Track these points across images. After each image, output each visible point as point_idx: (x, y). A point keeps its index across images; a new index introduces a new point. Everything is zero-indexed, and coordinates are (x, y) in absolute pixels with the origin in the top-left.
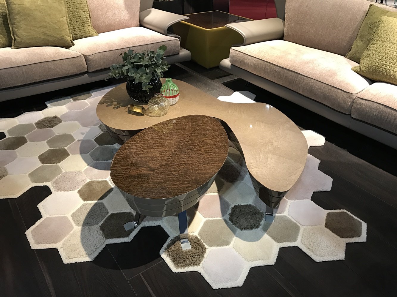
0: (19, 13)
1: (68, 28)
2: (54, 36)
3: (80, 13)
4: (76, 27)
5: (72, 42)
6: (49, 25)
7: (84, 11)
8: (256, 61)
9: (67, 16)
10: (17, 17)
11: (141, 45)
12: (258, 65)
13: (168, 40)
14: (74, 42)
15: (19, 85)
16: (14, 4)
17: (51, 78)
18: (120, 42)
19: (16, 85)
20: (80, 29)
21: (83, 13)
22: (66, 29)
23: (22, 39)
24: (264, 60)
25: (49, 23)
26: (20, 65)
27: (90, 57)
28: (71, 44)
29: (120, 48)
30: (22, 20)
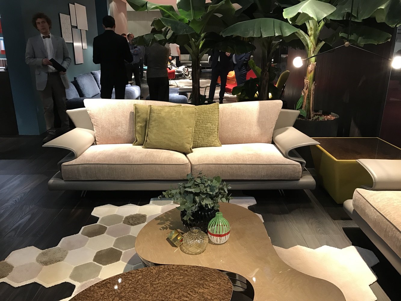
0: (155, 120)
1: (191, 137)
2: (175, 143)
3: (208, 125)
4: (200, 137)
5: (191, 150)
6: (175, 133)
7: (212, 123)
8: (378, 216)
9: (193, 127)
10: (153, 123)
11: (252, 163)
12: (379, 223)
13: (286, 164)
14: (193, 150)
15: (129, 179)
16: (154, 113)
17: (156, 179)
18: (230, 157)
19: (126, 179)
20: (203, 139)
21: (211, 125)
22: (189, 138)
23: (151, 141)
24: (387, 218)
25: (175, 131)
26: (133, 163)
27: (195, 167)
28: (190, 151)
29: (227, 163)
30: (156, 126)
